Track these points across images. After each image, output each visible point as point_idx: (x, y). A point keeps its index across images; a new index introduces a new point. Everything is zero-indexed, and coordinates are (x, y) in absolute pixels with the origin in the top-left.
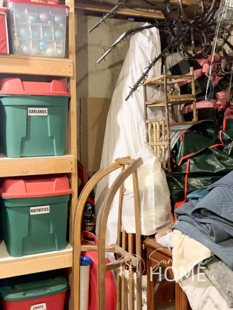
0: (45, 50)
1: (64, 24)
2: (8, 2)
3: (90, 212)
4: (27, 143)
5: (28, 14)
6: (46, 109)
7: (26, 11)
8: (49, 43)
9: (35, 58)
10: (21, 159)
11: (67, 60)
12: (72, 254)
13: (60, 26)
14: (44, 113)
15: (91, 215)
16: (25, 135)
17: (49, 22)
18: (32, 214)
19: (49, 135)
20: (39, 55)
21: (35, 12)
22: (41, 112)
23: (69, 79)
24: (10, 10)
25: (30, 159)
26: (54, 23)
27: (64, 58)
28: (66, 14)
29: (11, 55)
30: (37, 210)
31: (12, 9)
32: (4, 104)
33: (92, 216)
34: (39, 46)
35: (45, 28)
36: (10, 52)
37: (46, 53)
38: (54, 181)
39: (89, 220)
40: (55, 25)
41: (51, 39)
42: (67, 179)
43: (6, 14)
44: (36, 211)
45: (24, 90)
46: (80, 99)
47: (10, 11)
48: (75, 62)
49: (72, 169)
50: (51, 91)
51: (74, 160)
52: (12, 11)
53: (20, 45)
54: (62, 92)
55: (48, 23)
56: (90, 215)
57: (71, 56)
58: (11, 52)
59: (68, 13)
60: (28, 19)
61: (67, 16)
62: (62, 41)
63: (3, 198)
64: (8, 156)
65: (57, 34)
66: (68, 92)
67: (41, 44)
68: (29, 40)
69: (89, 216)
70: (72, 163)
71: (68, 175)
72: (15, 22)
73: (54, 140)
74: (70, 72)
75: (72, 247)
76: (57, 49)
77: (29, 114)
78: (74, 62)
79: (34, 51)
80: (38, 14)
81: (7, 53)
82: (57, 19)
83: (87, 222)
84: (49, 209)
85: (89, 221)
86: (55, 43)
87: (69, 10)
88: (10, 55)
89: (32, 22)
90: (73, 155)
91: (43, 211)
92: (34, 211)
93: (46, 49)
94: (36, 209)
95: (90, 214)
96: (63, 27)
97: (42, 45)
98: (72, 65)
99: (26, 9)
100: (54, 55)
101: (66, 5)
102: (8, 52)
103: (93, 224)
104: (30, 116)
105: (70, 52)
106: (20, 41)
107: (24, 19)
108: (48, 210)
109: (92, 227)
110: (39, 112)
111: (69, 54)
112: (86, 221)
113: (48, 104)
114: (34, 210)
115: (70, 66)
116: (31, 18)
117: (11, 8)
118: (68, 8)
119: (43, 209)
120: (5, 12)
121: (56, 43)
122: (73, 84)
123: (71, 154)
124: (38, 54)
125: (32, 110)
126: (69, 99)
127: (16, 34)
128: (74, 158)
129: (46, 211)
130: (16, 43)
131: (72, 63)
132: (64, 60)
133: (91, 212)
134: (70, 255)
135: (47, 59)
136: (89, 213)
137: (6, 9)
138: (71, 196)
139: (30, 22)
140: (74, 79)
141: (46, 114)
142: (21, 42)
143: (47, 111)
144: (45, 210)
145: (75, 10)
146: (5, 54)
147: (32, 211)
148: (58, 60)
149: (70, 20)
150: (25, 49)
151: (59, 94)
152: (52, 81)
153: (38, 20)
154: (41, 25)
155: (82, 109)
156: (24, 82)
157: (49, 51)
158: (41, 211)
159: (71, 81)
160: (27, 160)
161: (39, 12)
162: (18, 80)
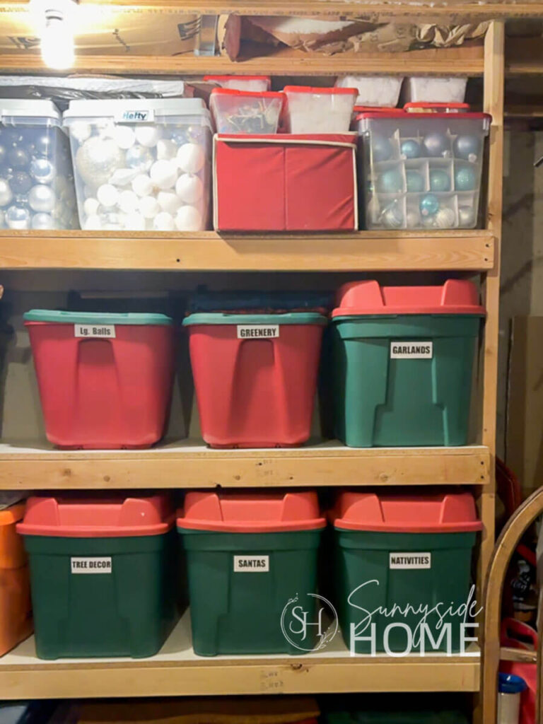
0: (433, 215)
1: (477, 154)
2: (361, 119)
3: (525, 579)
4: (386, 417)
5: (401, 141)
6: (430, 344)
7: (397, 134)
8: (443, 198)
9: (411, 235)
10: (374, 451)
11: (482, 233)
12: (479, 664)
13: (470, 160)
14: (425, 354)
15: (528, 586)
16: (382, 401)
17: (445, 153)
18: (393, 566)
19: (435, 400)
20: (420, 227)
21: (415, 136)
22: (418, 350)
23: (483, 274)
24: (364, 136)
25: (392, 451)
26: (456, 154)
27: (475, 228)
28: (484, 131)
29: (362, 232)
30: (404, 560)
31: (367, 134)
32: (343, 335)
33: (531, 588)
34: (421, 208)
35: (436, 168)
36: (359, 226)
37: (434, 221)
38: (442, 500)
39: (521, 596)
40: (457, 160)
41: (448, 189)
42: (471, 499)
43: (354, 146)
44: (402, 563)
45: (384, 304)
46: (510, 322)
47: (364, 140)
48: (499, 236)
49: (482, 477)
50: (442, 304)
51: (489, 456)
52: (366, 137)
53: (382, 209)
54: (466, 306)
55: (442, 156)
56: (525, 587)
57: (490, 225)
58: (362, 226)
59: (488, 129)
60: (400, 151)
61: (487, 134)
62: (472, 192)
63: (336, 529)
64: (347, 444)
65: (463, 177)
66: (481, 304)
67: (424, 202)
68: (400, 198)
69: (522, 587)
70: (482, 463)
71: (474, 491)
72: (374, 161)
73: (445, 413)
74: (486, 260)
75: (479, 649)
76: (461, 211)
77: (393, 356)
78: (496, 236)
79: (409, 219)
80: (422, 138)
81: (353, 229)
82: (463, 144)
83: (519, 602)
84: (429, 560)
85: (521, 599)
86: (456, 198)
87: (491, 121)
88: (359, 234)
89: (408, 158)
90: (485, 445)
91: (416, 562)
92: (398, 561)
93: (436, 212)
94: (402, 558)
95: (526, 583)
96: (477, 160)
97: (427, 206)
98: (491, 244)
99: (395, 130)
100: (453, 225)
101: (485, 111)
102: (356, 227)
103: (532, 607)
104: (395, 359)
105: (491, 215)
106: (381, 201)
107: (392, 152)
108: (427, 563)
109: (529, 613)
110: (413, 352)
111: (487, 220)
112: (515, 598)
113: (433, 333)
114: (398, 558)
115: (487, 246)
116: (407, 148)
117: (365, 133)
118: (489, 117)
119: (416, 558)
120: (353, 142)
121: (459, 199)
122: (493, 286)
123: (481, 444)
124: (419, 225)
125: (400, 348)
126: (483, 320)
127: (373, 188)
128: (488, 452)
129: (422, 563)
130: (373, 206)
131: (493, 239)
132: (474, 233)
133: (528, 580)
134: (475, 666)
135: (437, 234)
136: (524, 582)
137: (354, 136)
138: (479, 535)
139: (404, 157)
140: (495, 275)
141: (429, 356)
142: (383, 203)
143: (431, 350)
144: (421, 560)
145: (506, 121)
146: (351, 231)
147: (393, 561)
148: (460, 234)
149: (493, 143)
150: (390, 217)
151: (459, 309)
152: (444, 282)
153: (422, 152)
154: (426, 162)
155: (513, 344)
156: (386, 289)
157: (442, 217)
158: (413, 563)
159: (489, 279)
160: (386, 452)
161: (425, 135)
162: (374, 284)
